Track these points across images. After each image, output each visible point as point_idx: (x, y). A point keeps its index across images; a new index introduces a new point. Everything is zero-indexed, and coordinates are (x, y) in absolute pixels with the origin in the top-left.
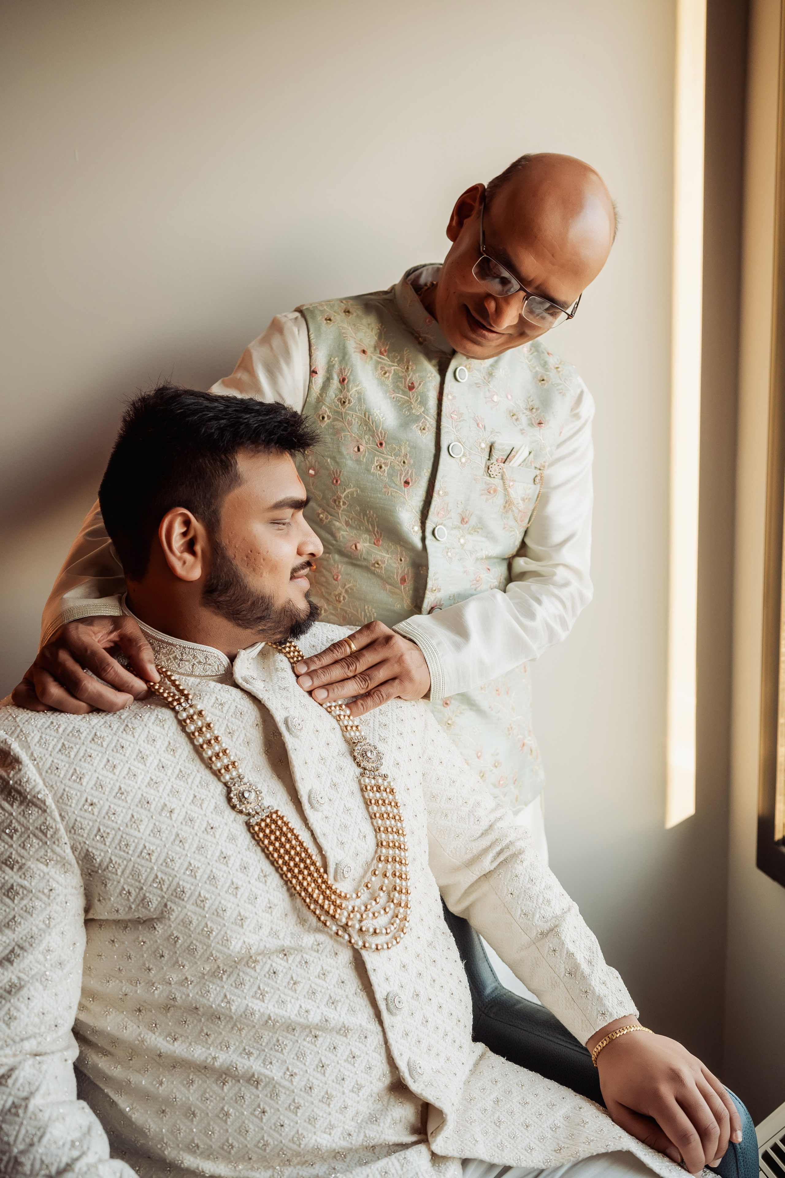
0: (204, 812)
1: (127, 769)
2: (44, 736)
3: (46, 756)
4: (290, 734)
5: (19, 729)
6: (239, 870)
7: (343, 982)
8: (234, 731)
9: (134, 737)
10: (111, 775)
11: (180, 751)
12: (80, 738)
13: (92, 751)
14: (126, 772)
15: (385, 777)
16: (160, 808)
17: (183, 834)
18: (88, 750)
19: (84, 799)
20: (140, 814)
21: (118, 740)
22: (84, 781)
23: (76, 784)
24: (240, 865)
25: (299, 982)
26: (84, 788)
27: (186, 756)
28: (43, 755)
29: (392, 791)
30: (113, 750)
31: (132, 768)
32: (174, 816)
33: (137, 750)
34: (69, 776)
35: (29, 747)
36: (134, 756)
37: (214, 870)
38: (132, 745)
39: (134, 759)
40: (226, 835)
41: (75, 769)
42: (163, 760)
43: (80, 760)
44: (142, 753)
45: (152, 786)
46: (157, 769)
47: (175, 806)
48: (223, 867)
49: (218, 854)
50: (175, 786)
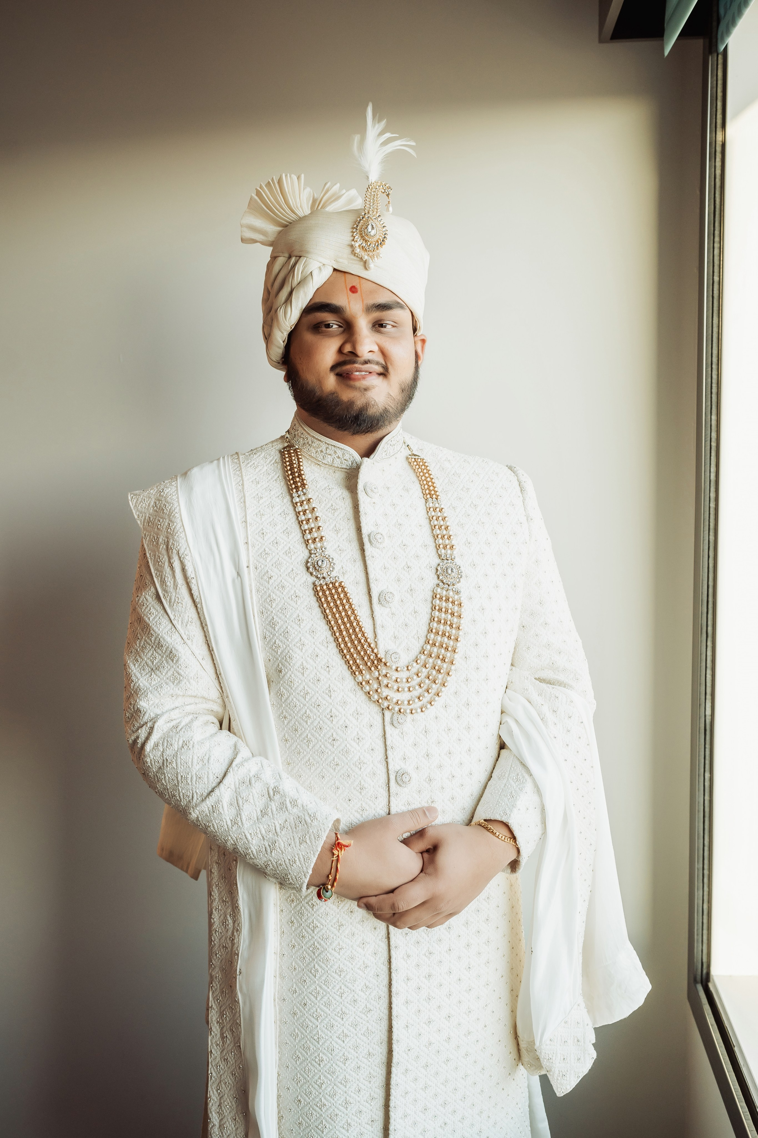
0: (295, 584)
4: (371, 545)
6: (308, 632)
7: (372, 750)
8: (339, 530)
11: (293, 534)
15: (458, 593)
16: (263, 573)
25: (337, 740)
27: (297, 539)
29: (460, 605)
32: (271, 581)
37: (289, 627)
38: (258, 524)
42: (278, 538)
44: (264, 531)
45: (262, 556)
46: (272, 544)
47: (275, 574)
48: (297, 627)
49: (295, 616)
50: (280, 559)
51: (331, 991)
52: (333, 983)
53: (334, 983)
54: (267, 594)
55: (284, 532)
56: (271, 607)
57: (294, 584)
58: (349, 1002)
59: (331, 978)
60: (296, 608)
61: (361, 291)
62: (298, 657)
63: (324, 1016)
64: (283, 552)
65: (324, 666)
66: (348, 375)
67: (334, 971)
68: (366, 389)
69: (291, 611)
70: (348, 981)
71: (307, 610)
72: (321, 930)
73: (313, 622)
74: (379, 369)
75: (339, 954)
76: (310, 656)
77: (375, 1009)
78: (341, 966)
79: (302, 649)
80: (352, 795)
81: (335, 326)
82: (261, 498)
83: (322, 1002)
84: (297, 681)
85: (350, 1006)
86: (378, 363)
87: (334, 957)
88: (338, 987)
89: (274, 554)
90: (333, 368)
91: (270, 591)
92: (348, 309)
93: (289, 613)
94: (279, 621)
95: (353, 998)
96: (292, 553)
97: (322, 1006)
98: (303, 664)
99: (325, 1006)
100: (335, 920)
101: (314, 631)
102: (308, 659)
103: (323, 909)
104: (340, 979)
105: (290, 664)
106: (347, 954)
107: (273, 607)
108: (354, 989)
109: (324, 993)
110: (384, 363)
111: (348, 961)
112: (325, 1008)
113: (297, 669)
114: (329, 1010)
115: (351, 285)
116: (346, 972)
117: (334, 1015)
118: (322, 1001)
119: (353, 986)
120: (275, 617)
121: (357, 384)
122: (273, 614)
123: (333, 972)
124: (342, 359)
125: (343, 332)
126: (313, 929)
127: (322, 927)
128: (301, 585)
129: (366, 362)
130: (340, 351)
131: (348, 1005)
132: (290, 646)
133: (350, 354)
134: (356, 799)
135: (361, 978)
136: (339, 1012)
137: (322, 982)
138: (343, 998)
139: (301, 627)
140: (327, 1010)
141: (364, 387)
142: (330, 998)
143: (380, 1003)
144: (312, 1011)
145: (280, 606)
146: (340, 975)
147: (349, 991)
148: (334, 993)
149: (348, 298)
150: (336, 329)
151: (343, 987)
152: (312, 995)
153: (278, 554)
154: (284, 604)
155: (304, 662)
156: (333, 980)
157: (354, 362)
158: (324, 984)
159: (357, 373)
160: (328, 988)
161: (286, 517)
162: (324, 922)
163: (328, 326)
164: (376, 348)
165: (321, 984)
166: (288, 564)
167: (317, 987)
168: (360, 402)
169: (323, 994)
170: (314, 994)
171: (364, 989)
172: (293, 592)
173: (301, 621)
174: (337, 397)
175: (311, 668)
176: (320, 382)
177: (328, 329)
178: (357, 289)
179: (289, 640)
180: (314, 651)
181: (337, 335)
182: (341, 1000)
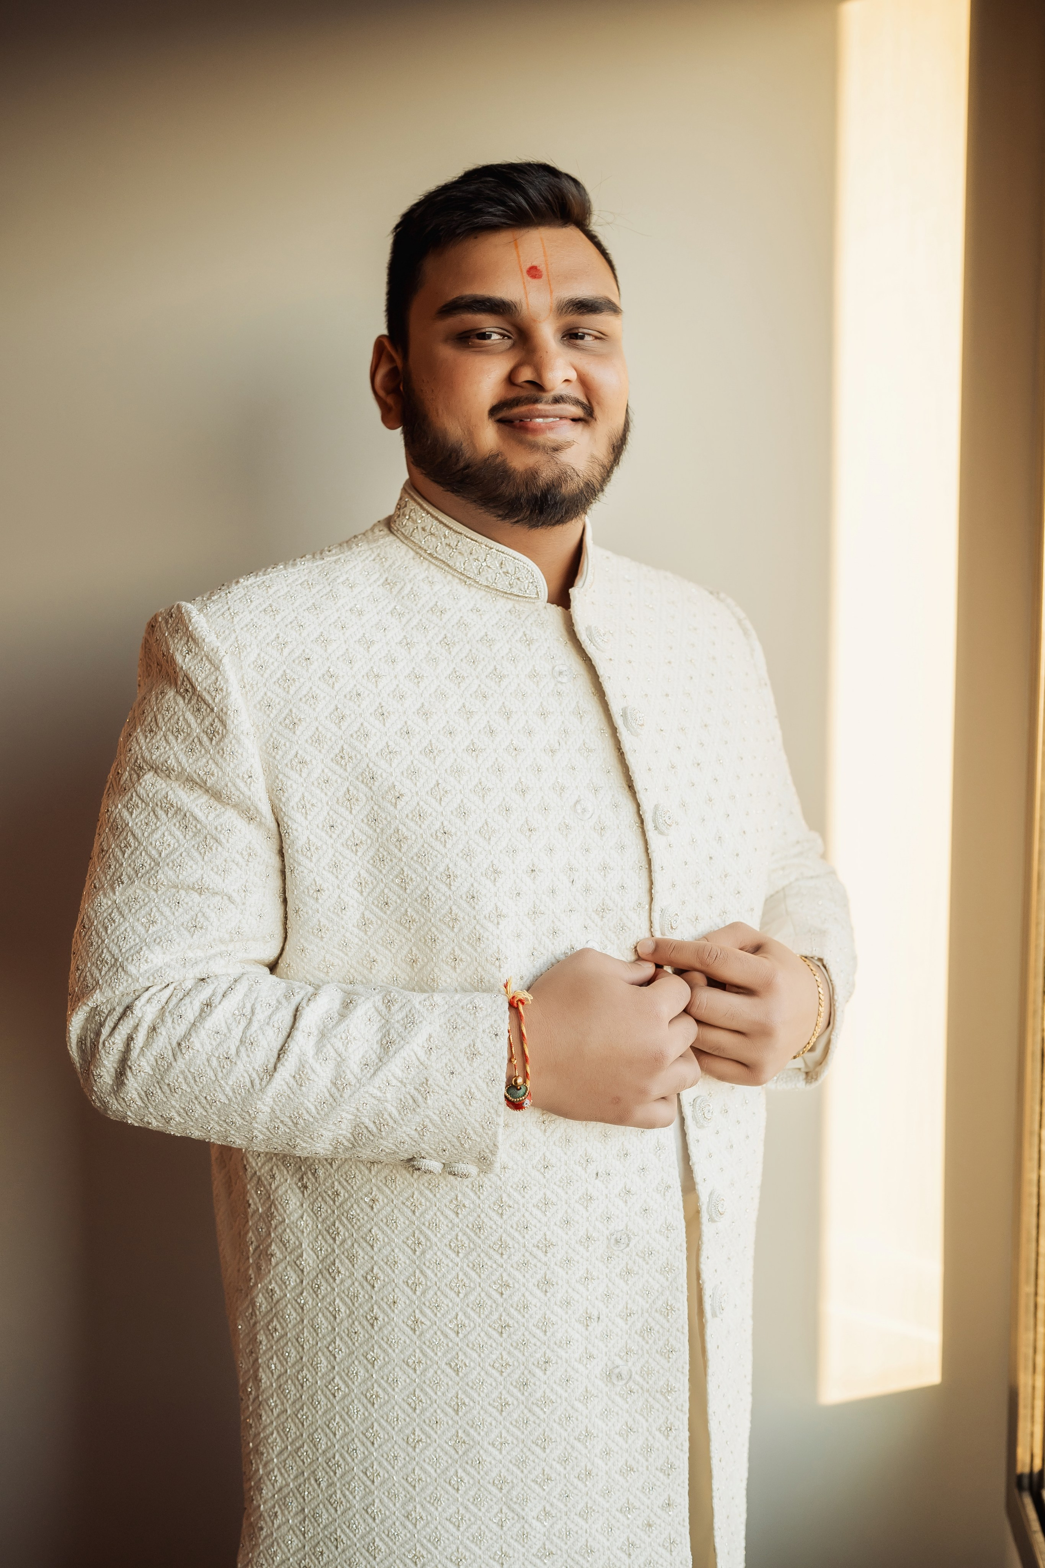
1: (359, 725)
2: (262, 655)
3: (259, 685)
5: (234, 636)
6: (464, 897)
9: (377, 686)
10: (334, 729)
12: (307, 670)
13: (318, 691)
14: (356, 729)
17: (404, 830)
18: (314, 689)
19: (293, 752)
20: (358, 790)
21: (355, 686)
22: (299, 730)
23: (287, 731)
24: (468, 892)
26: (296, 738)
28: (255, 683)
30: (345, 696)
31: (365, 724)
32: (401, 803)
33: (377, 704)
34: (280, 719)
35: (241, 667)
36: (372, 710)
38: (371, 695)
39: (371, 714)
40: (461, 847)
41: (291, 711)
42: (409, 723)
43: (301, 699)
44: (384, 708)
45: (384, 756)
46: (399, 734)
47: (407, 790)
48: (444, 888)
49: (441, 869)
50: (415, 762)
51: (485, 1516)
52: (487, 1502)
53: (489, 1501)
54: (393, 826)
55: (418, 713)
56: (400, 850)
57: (440, 809)
58: (515, 1537)
59: (485, 1493)
60: (443, 853)
61: (548, 276)
62: (446, 940)
63: (470, 1558)
64: (420, 749)
65: (492, 957)
66: (522, 423)
67: (491, 1481)
68: (556, 449)
69: (434, 859)
70: (515, 1499)
71: (462, 857)
72: (470, 1409)
73: (472, 879)
74: (577, 411)
75: (501, 1453)
76: (467, 939)
77: (559, 1552)
78: (504, 1473)
79: (453, 927)
80: (529, 1178)
81: (495, 337)
82: (372, 642)
83: (467, 1534)
84: (443, 979)
85: (516, 1544)
86: (577, 402)
87: (491, 1458)
88: (496, 1509)
89: (403, 753)
90: (494, 411)
91: (397, 821)
92: (524, 307)
93: (431, 863)
94: (413, 876)
95: (522, 1530)
96: (436, 752)
97: (468, 1542)
98: (454, 951)
99: (473, 1541)
100: (495, 1395)
101: (475, 895)
102: (464, 944)
103: (475, 1373)
104: (501, 1495)
105: (432, 951)
106: (514, 1454)
107: (403, 850)
108: (523, 1514)
109: (473, 1519)
110: (585, 401)
111: (515, 1465)
112: (473, 1546)
113: (444, 959)
114: (480, 1548)
115: (529, 265)
116: (510, 1484)
117: (487, 1557)
118: (468, 1532)
119: (523, 1509)
120: (405, 869)
121: (541, 439)
122: (403, 863)
123: (489, 1483)
124: (514, 393)
125: (513, 346)
126: (456, 1407)
127: (472, 1404)
128: (452, 812)
129: (557, 400)
130: (510, 379)
131: (512, 1541)
132: (432, 921)
133: (527, 385)
134: (535, 1185)
135: (537, 1497)
136: (496, 1552)
137: (469, 1500)
138: (504, 1528)
139: (453, 888)
140: (477, 1549)
141: (553, 445)
142: (483, 1527)
143: (568, 1542)
144: (450, 1550)
145: (415, 850)
146: (501, 1489)
147: (516, 1517)
148: (490, 1519)
149: (525, 288)
150: (498, 341)
151: (505, 1509)
152: (451, 1522)
153: (411, 752)
154: (423, 846)
155: (456, 949)
156: (489, 1497)
157: (536, 401)
158: (473, 1503)
159: (539, 420)
160: (480, 1510)
161: (419, 682)
162: (475, 1395)
163: (484, 336)
164: (573, 376)
165: (468, 1503)
166: (429, 773)
167: (461, 1509)
168: (547, 474)
169: (470, 1520)
170: (454, 1520)
171: (542, 1517)
172: (438, 824)
173: (452, 877)
174: (504, 461)
175: (469, 958)
176: (471, 434)
177: (481, 341)
178: (541, 272)
179: (431, 910)
180: (474, 931)
181: (502, 352)
182: (500, 1532)
